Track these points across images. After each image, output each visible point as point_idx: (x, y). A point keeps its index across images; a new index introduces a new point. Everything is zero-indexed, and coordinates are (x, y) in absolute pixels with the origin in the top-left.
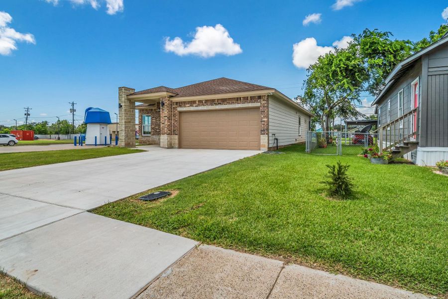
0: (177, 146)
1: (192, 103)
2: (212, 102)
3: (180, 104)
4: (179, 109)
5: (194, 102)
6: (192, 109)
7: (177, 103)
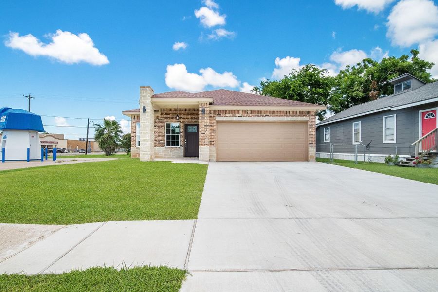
0: (215, 159)
1: (234, 113)
2: (259, 113)
3: (219, 113)
4: (218, 118)
5: (238, 112)
6: (234, 119)
7: (215, 112)
